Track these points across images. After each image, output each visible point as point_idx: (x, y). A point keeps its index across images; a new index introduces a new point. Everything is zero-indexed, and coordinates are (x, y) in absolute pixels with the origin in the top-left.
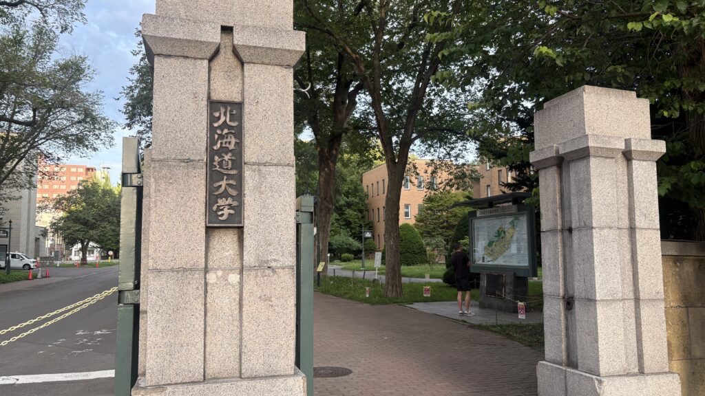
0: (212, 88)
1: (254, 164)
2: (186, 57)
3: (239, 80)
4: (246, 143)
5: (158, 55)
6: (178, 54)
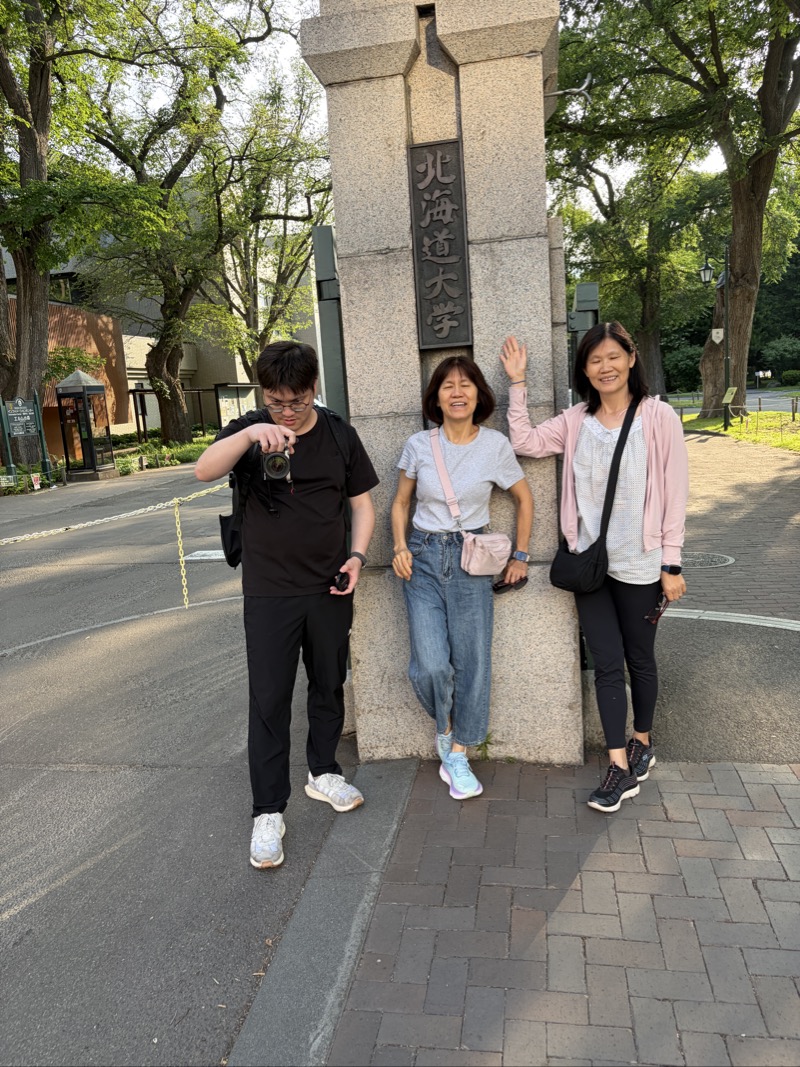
0: (414, 123)
1: (483, 241)
3: (452, 100)
4: (468, 209)
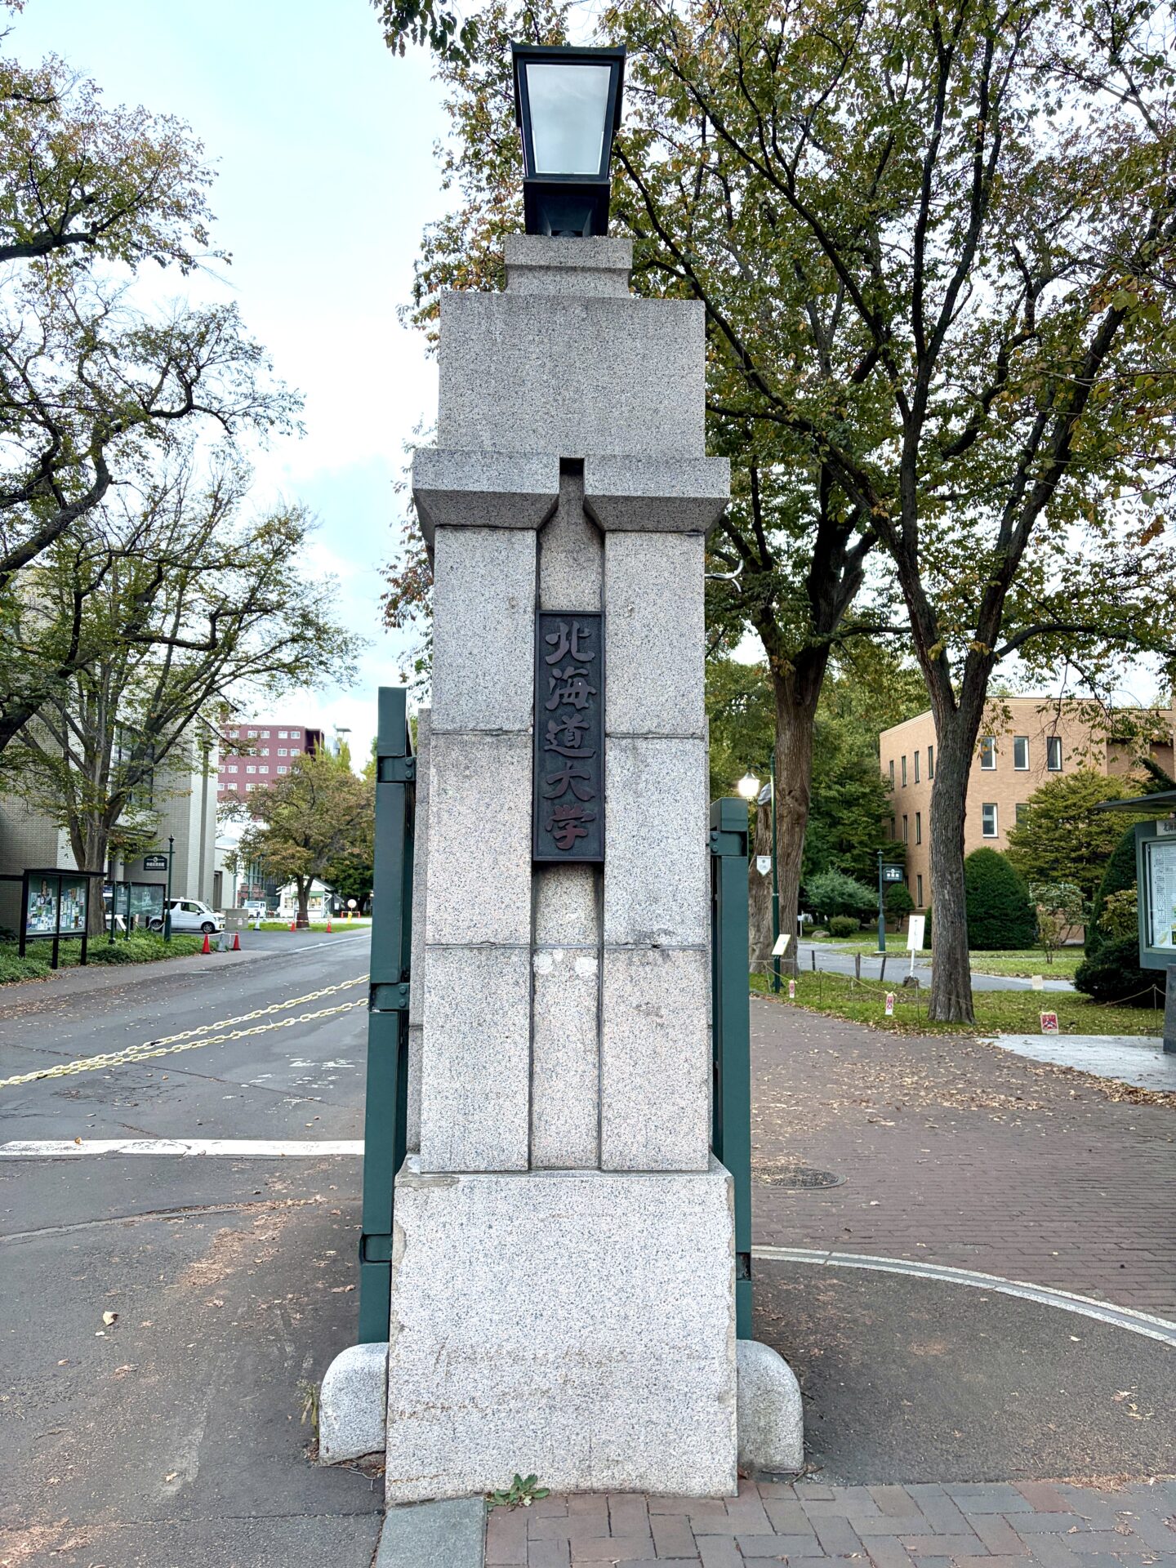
0: (543, 585)
1: (625, 736)
2: (494, 528)
3: (596, 566)
4: (608, 694)
5: (442, 526)
6: (479, 522)
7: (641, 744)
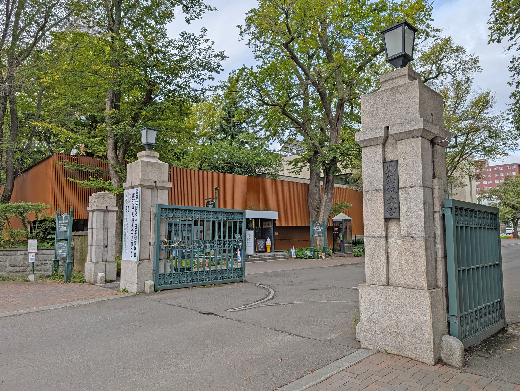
1: (404, 188)
4: (399, 179)
6: (371, 145)
7: (407, 189)
